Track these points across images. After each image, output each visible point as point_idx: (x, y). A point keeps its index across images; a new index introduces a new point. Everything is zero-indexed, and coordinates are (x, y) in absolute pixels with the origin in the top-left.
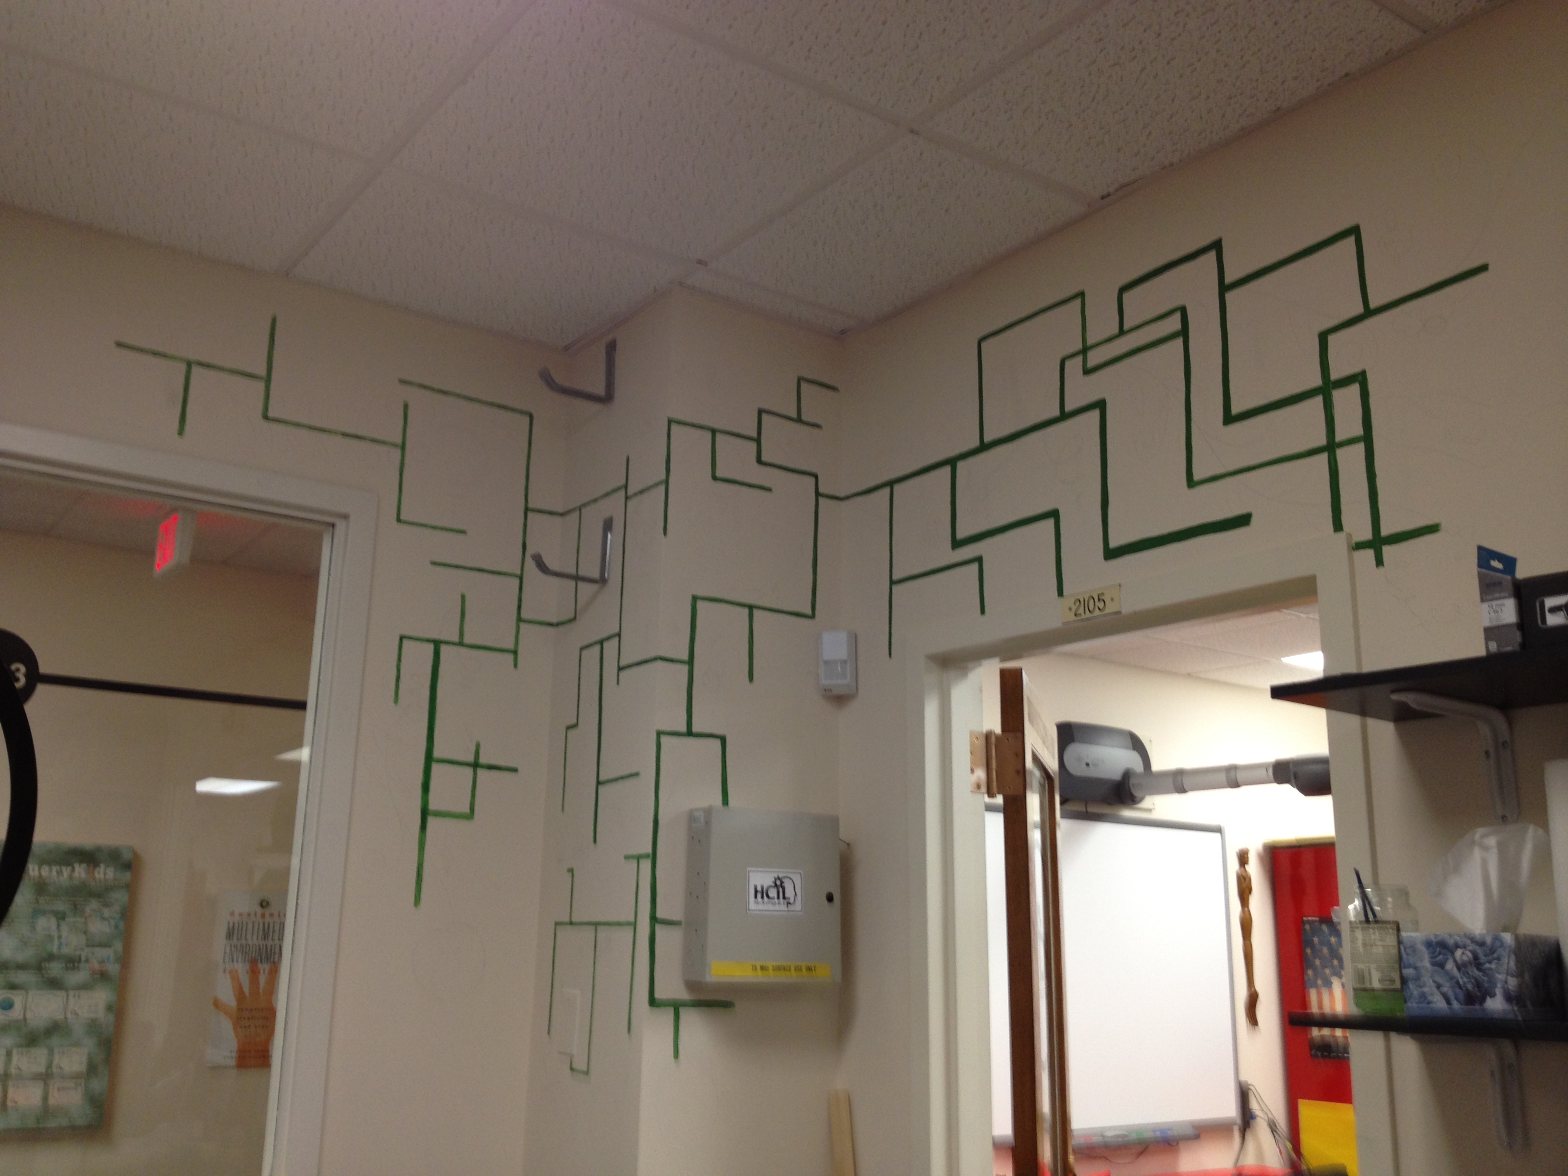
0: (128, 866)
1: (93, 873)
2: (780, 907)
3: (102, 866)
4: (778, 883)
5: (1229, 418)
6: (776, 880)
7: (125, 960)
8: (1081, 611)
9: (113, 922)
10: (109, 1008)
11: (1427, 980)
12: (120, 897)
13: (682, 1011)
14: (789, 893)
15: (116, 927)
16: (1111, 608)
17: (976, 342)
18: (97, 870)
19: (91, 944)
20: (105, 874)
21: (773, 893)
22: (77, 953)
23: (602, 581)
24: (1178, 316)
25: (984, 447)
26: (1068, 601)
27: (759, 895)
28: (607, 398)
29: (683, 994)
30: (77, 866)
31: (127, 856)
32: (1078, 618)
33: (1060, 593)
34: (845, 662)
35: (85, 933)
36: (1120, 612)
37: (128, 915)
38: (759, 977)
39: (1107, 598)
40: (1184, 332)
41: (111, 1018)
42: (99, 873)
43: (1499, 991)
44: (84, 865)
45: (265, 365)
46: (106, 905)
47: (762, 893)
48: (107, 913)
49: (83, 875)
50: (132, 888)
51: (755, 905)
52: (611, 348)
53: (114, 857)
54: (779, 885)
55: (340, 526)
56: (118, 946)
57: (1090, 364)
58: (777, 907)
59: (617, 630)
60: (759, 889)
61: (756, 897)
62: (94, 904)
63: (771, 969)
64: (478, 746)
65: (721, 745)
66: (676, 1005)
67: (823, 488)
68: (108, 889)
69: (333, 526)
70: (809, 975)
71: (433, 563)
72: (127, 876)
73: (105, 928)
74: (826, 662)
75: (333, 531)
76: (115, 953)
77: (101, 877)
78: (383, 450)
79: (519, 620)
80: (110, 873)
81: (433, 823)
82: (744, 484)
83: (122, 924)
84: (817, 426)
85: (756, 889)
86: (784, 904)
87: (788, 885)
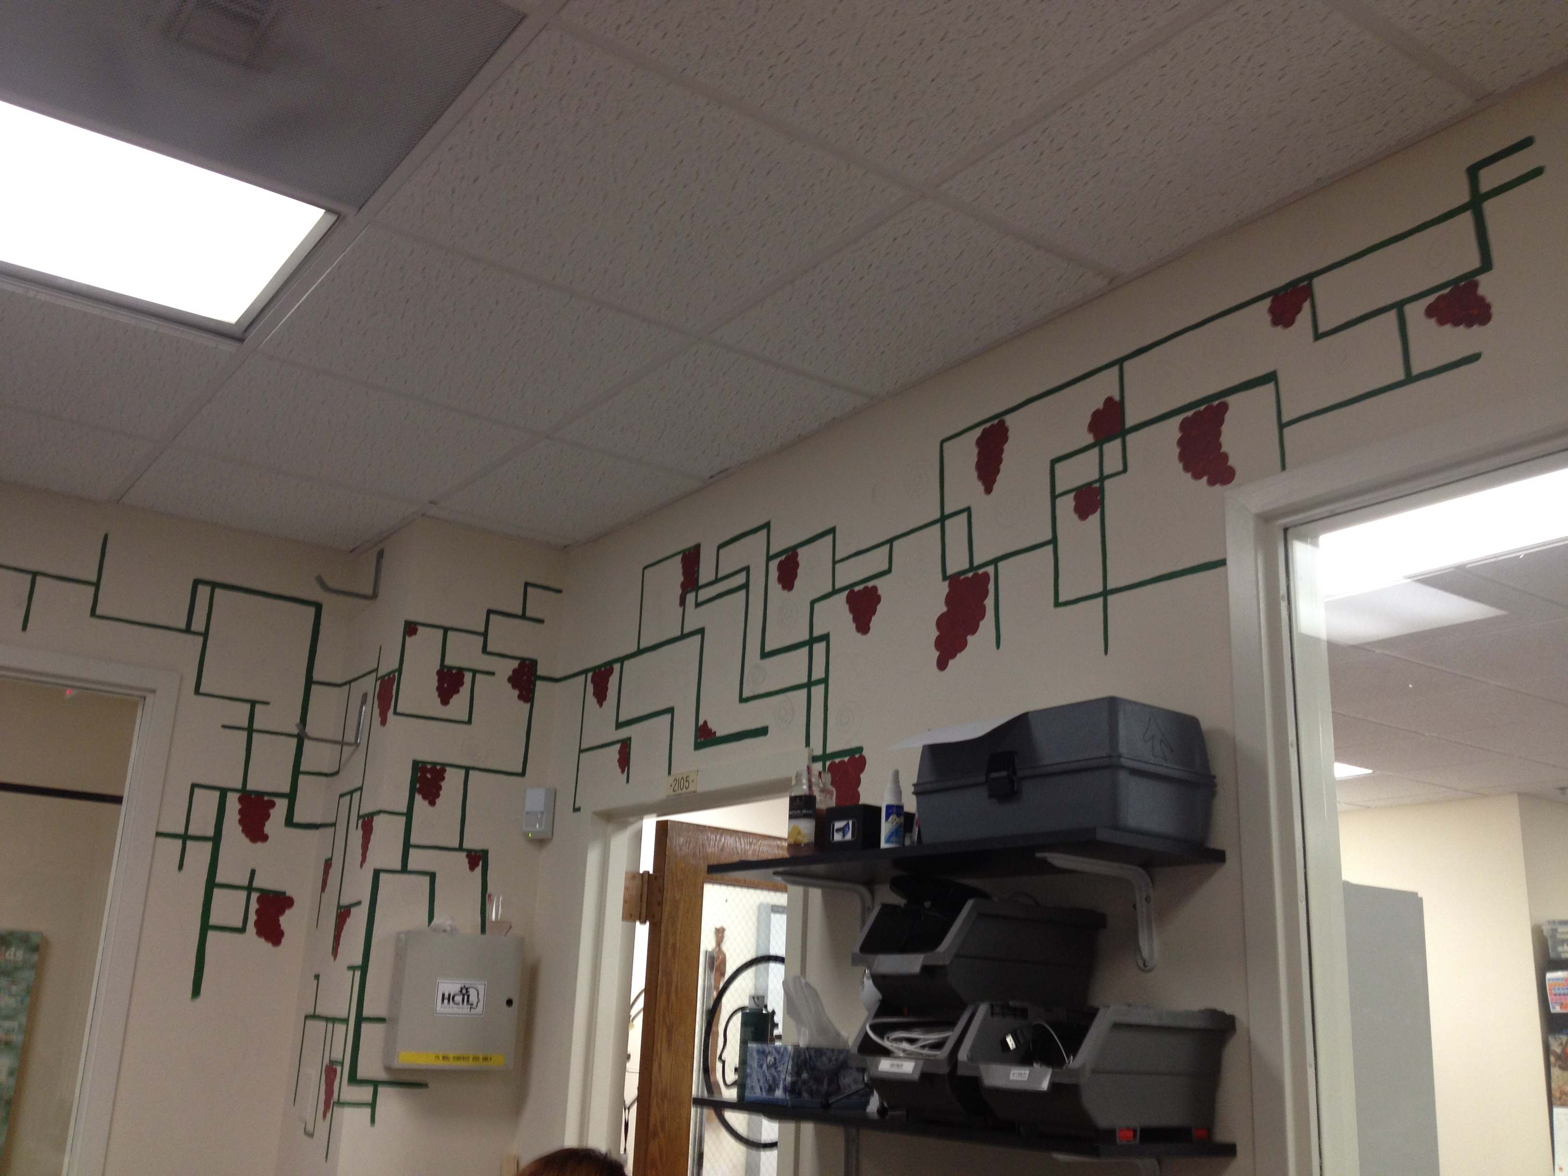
0: (36, 949)
1: (5, 955)
2: (465, 1009)
3: (13, 949)
4: (464, 991)
5: (764, 655)
6: (462, 989)
7: (29, 1031)
8: (676, 788)
9: (19, 998)
10: (11, 1073)
11: (755, 1076)
12: (28, 975)
13: (381, 1089)
14: (473, 998)
15: (22, 1002)
16: (691, 789)
17: (642, 569)
18: (8, 952)
20: (15, 955)
21: (458, 999)
23: (356, 744)
24: (744, 574)
25: (640, 652)
26: (672, 778)
27: (446, 1001)
28: (374, 596)
29: (382, 1076)
31: (35, 940)
32: (675, 793)
33: (669, 773)
34: (542, 813)
36: (695, 792)
37: (33, 993)
38: (441, 1064)
39: (690, 779)
40: (746, 586)
41: (12, 1081)
42: (10, 955)
43: (781, 1086)
45: (96, 573)
46: (14, 982)
47: (449, 998)
48: (14, 989)
50: (39, 968)
51: (439, 1007)
52: (381, 555)
53: (24, 940)
54: (465, 992)
55: (150, 698)
56: (23, 1019)
57: (700, 600)
58: (460, 1011)
59: (360, 785)
60: (446, 996)
61: (443, 1000)
62: (4, 982)
63: (451, 1058)
64: (253, 872)
65: (430, 881)
66: (376, 1084)
67: (541, 671)
68: (16, 969)
69: (145, 698)
70: (485, 1063)
71: (224, 727)
72: (35, 957)
73: (12, 1002)
74: (527, 813)
75: (144, 702)
76: (20, 1025)
77: (12, 958)
78: (189, 637)
79: (296, 772)
80: (20, 954)
81: (211, 935)
82: (469, 670)
83: (27, 1000)
84: (541, 621)
85: (443, 995)
86: (468, 1008)
87: (473, 993)
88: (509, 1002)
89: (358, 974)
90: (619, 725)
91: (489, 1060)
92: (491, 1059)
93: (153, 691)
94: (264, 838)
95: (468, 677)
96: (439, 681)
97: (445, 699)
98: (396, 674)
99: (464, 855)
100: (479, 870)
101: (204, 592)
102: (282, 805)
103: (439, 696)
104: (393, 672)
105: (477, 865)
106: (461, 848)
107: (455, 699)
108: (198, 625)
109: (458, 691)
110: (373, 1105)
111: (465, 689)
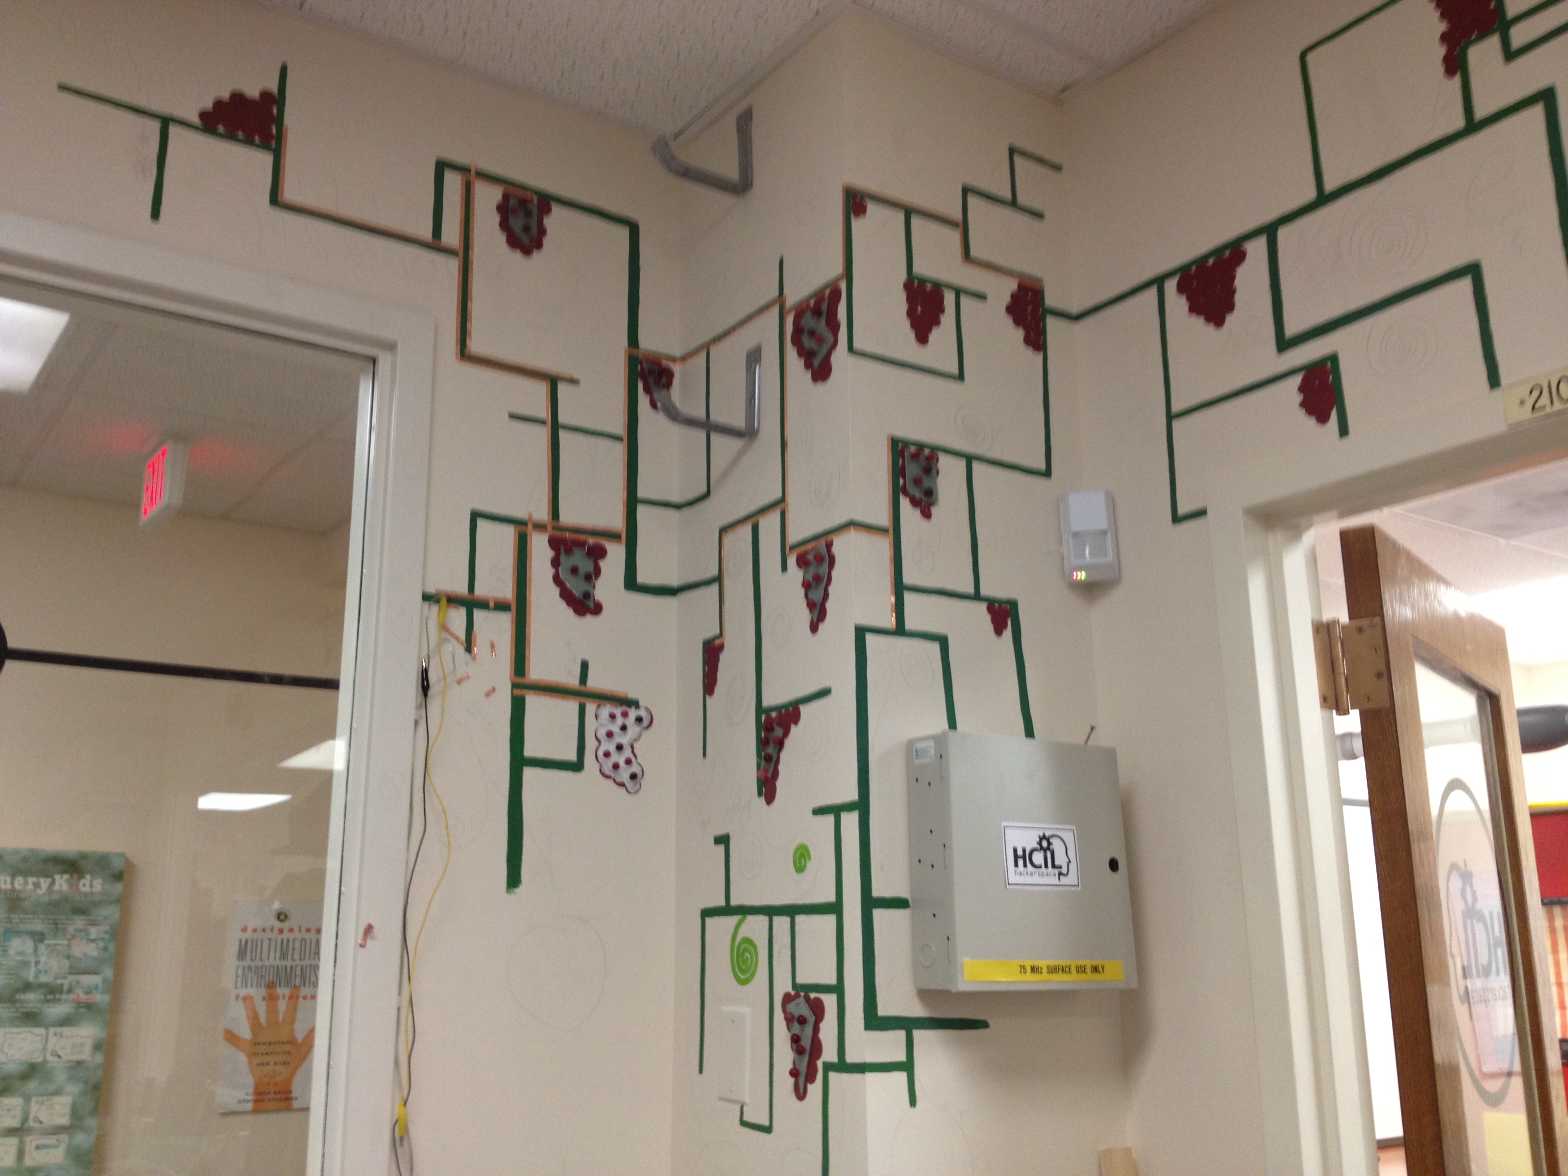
0: (119, 876)
1: (78, 885)
2: (1050, 878)
3: (88, 877)
4: (1045, 844)
6: (1041, 840)
7: (116, 988)
9: (101, 944)
10: (97, 1047)
12: (110, 914)
13: (918, 1036)
14: (1060, 859)
15: (106, 948)
17: (1297, 56)
18: (82, 881)
19: (75, 971)
20: (91, 886)
21: (1038, 858)
22: (59, 981)
23: (749, 433)
25: (1325, 198)
27: (1022, 865)
28: (745, 187)
29: (918, 1011)
30: (57, 877)
31: (118, 864)
33: (1494, 380)
34: (1105, 534)
35: (68, 957)
37: (120, 934)
38: (1026, 981)
41: (99, 1059)
42: (84, 885)
44: (66, 876)
46: (94, 924)
47: (1023, 857)
48: (94, 932)
49: (65, 887)
50: (124, 902)
51: (1017, 876)
52: (745, 121)
53: (102, 864)
54: (1046, 846)
55: (383, 357)
56: (109, 973)
59: (777, 494)
60: (1020, 853)
61: (1016, 865)
62: (79, 922)
63: (1045, 970)
64: (585, 666)
65: (941, 650)
66: (907, 1025)
67: (1051, 300)
68: (96, 904)
69: (374, 361)
70: (1096, 976)
71: (513, 416)
72: (119, 887)
73: (92, 950)
74: (1076, 535)
75: (374, 368)
76: (105, 980)
77: (87, 889)
78: (439, 259)
79: (632, 501)
80: (98, 885)
81: (529, 774)
82: (950, 287)
83: (112, 947)
84: (1038, 215)
85: (1015, 851)
86: (1054, 875)
87: (1056, 844)
88: (1114, 865)
89: (850, 821)
90: (1284, 344)
91: (1101, 970)
92: (1103, 968)
93: (391, 347)
94: (597, 609)
95: (949, 298)
96: (909, 300)
97: (922, 338)
98: (843, 286)
99: (983, 607)
100: (1008, 633)
101: (453, 182)
102: (616, 554)
103: (913, 325)
104: (838, 279)
105: (1006, 626)
106: (977, 596)
107: (935, 335)
108: (451, 235)
109: (937, 322)
110: (907, 1066)
111: (948, 318)
